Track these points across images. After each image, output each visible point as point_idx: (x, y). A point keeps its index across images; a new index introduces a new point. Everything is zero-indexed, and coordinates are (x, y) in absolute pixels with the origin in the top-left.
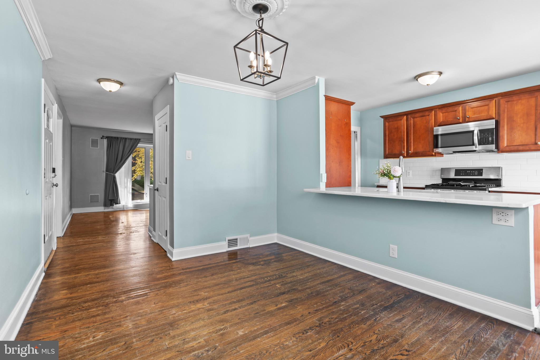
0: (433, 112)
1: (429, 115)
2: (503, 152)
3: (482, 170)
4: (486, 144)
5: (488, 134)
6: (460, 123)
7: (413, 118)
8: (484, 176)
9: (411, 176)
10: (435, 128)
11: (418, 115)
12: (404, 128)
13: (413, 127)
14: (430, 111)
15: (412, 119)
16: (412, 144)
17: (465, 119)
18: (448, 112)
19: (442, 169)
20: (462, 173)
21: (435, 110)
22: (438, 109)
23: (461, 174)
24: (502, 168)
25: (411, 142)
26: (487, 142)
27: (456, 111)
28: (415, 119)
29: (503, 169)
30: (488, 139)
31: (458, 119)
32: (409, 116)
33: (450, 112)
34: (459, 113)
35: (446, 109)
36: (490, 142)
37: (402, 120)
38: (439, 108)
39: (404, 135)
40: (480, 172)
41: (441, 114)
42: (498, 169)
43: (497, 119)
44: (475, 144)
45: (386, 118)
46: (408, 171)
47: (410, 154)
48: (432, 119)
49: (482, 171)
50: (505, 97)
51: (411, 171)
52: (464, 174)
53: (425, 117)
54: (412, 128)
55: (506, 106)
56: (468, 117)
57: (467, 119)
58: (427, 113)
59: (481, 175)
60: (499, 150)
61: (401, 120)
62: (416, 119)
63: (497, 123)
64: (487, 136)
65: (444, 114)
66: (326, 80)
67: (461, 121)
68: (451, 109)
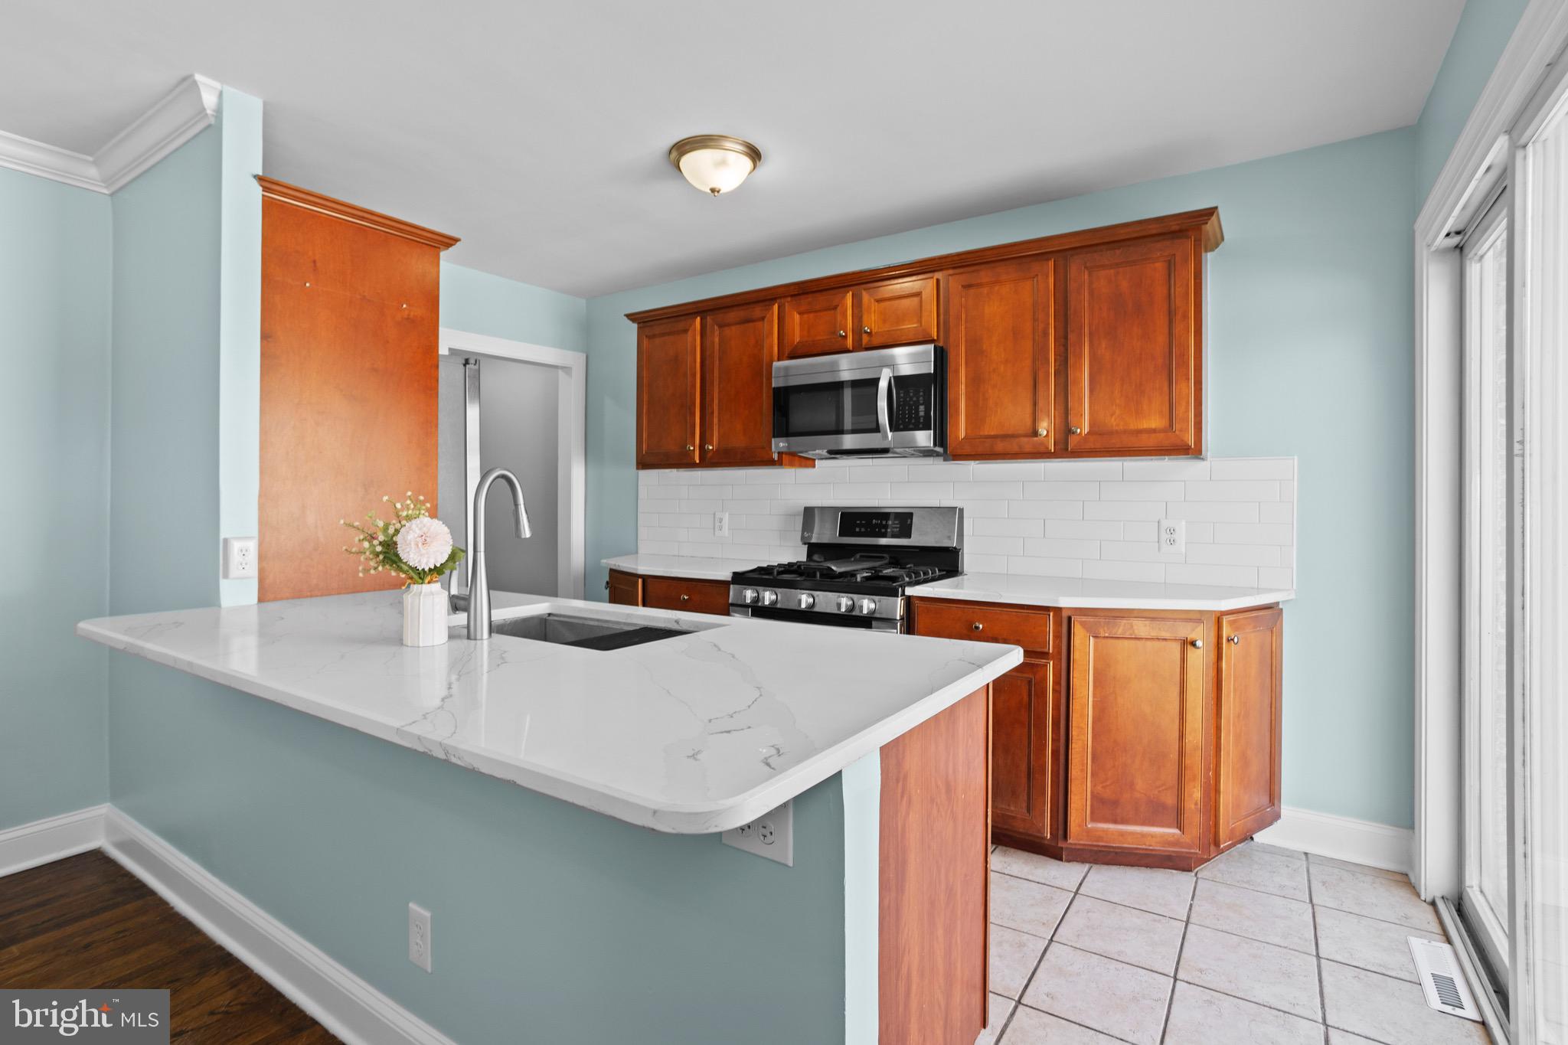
0: (776, 307)
1: (763, 319)
2: (957, 457)
3: (910, 515)
4: (911, 426)
5: (916, 393)
6: (847, 351)
7: (721, 326)
8: (917, 539)
9: (726, 531)
10: (776, 364)
11: (733, 315)
12: (695, 362)
13: (720, 360)
14: (767, 303)
15: (716, 327)
16: (716, 420)
17: (861, 340)
18: (816, 312)
19: (806, 509)
20: (860, 526)
21: (783, 300)
22: (789, 299)
23: (857, 530)
24: (961, 511)
25: (713, 413)
26: (913, 421)
27: (835, 308)
28: (726, 328)
29: (966, 514)
30: (917, 411)
31: (841, 336)
32: (708, 318)
33: (820, 311)
34: (844, 314)
35: (810, 299)
36: (922, 421)
37: (689, 333)
38: (792, 296)
39: (694, 386)
40: (904, 521)
41: (797, 317)
42: (952, 515)
43: (941, 344)
44: (881, 428)
45: (646, 321)
46: (718, 515)
47: (710, 454)
48: (771, 333)
49: (912, 522)
50: (961, 270)
51: (727, 514)
52: (863, 530)
53: (751, 324)
54: (717, 363)
55: (963, 299)
56: (866, 332)
57: (865, 339)
58: (757, 311)
59: (906, 532)
60: (946, 448)
61: (686, 331)
62: (727, 331)
63: (941, 356)
64: (915, 399)
65: (806, 316)
66: (265, 104)
67: (850, 342)
68: (821, 300)
